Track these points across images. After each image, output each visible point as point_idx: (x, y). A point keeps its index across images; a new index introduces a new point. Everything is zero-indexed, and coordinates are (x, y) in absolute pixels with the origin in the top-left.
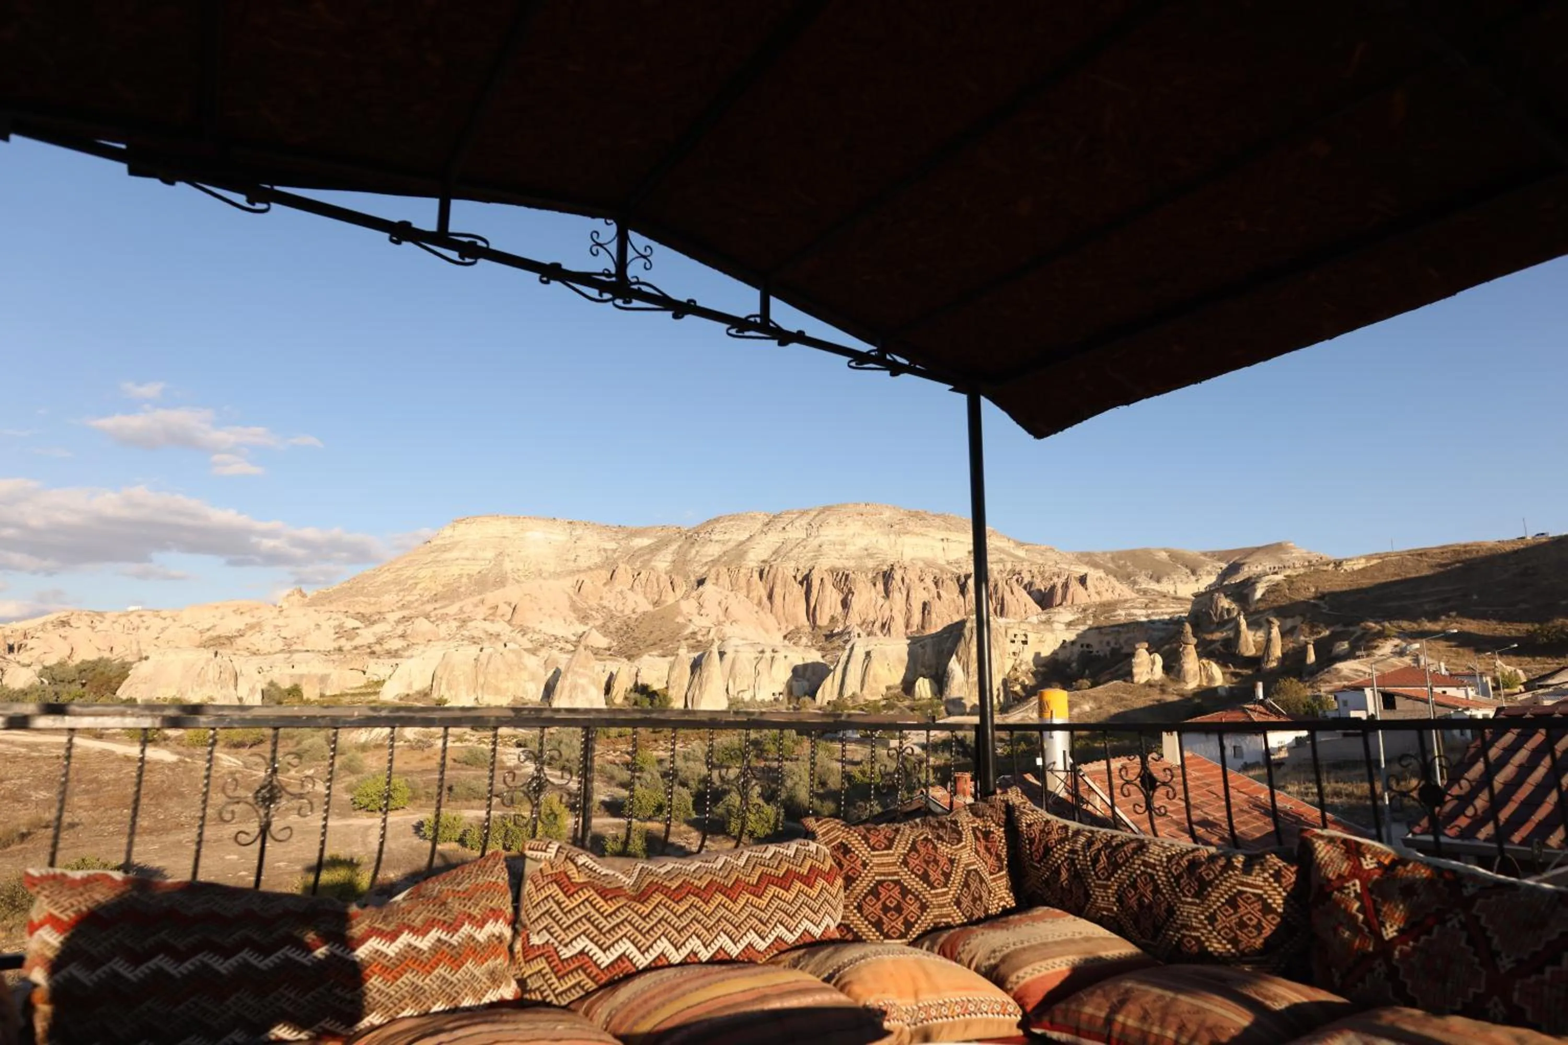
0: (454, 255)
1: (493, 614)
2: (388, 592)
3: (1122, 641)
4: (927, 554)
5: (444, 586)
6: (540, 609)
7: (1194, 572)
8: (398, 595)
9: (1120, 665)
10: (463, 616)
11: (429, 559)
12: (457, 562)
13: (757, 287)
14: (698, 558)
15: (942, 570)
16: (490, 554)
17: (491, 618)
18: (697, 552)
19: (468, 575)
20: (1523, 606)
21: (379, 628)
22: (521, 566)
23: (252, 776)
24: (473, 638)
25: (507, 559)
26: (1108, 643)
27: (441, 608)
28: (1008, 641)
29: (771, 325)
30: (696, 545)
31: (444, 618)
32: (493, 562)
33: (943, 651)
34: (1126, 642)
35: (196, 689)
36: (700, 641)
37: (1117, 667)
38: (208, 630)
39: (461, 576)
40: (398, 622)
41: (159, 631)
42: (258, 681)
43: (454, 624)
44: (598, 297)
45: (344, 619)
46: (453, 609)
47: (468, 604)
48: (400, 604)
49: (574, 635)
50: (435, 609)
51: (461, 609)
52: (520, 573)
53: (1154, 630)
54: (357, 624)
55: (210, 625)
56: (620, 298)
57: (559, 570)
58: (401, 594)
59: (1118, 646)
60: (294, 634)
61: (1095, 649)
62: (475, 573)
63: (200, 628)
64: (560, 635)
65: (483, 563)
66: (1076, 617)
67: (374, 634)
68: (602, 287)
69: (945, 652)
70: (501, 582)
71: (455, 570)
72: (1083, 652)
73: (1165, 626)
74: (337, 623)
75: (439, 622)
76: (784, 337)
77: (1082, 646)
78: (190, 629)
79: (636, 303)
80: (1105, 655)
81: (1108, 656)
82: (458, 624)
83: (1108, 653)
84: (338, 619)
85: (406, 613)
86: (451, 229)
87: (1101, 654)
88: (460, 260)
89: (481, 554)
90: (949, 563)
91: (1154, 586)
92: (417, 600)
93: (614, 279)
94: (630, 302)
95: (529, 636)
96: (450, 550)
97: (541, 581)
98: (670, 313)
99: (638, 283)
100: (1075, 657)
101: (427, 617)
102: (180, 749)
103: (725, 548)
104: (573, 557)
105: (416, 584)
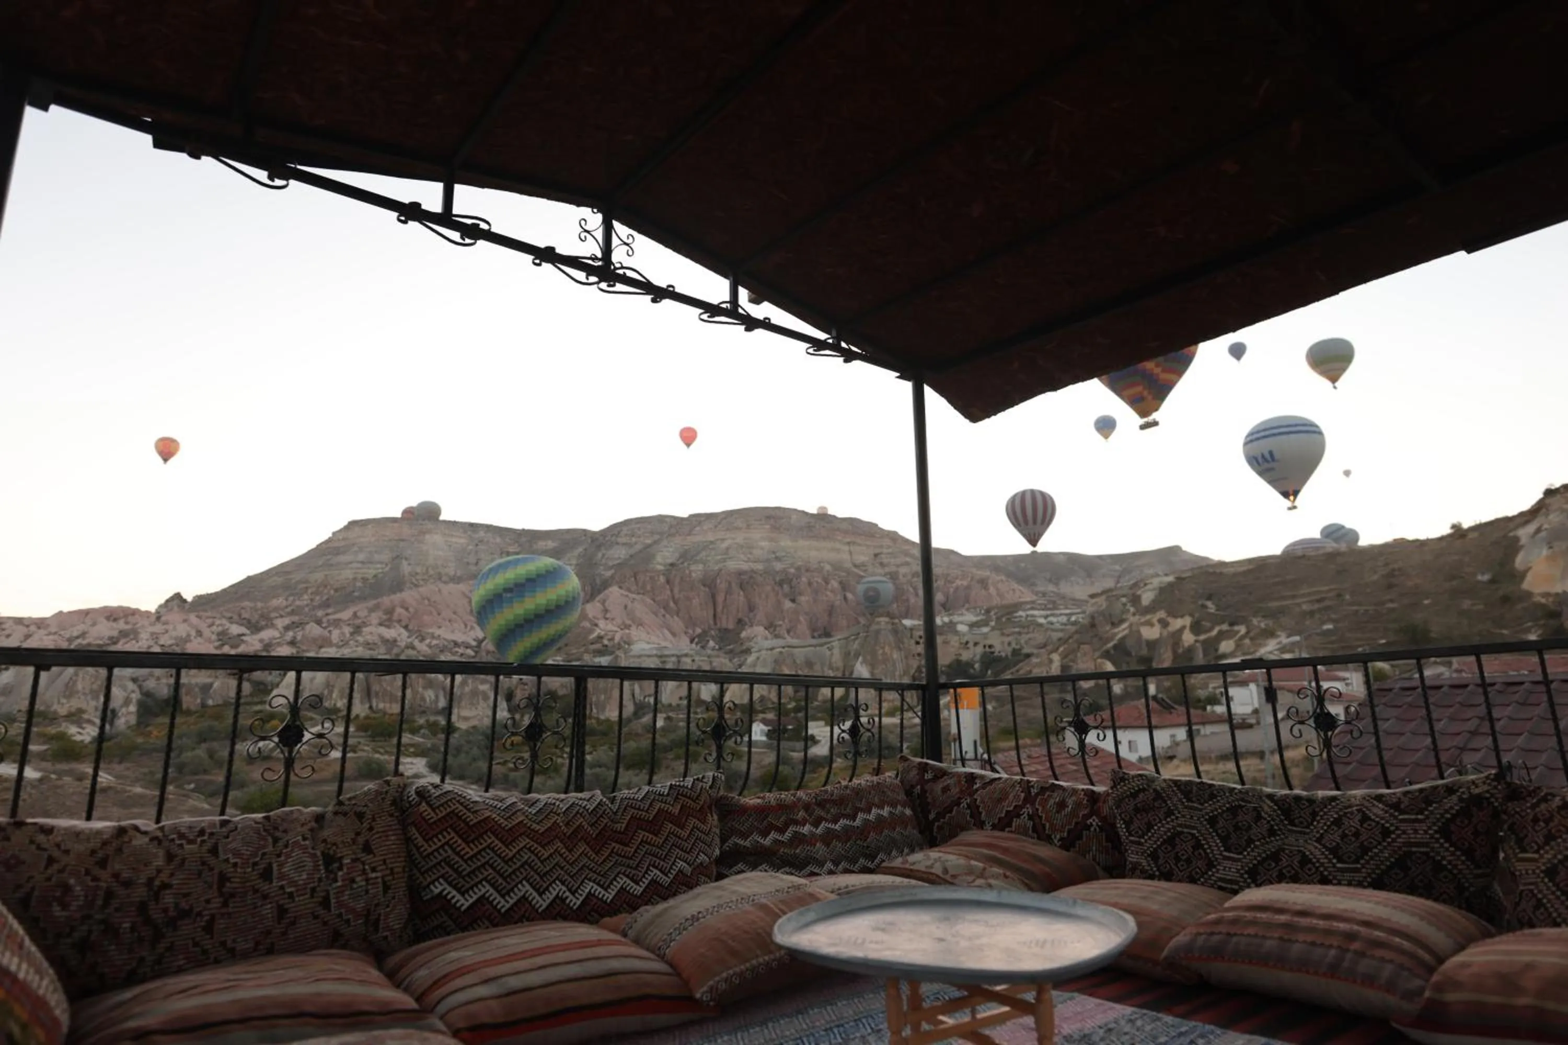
0: (455, 235)
1: (390, 620)
2: (276, 596)
3: (1022, 641)
4: (833, 556)
5: (336, 590)
6: (439, 614)
7: (1089, 576)
8: (287, 600)
9: (1021, 664)
10: (358, 622)
11: (320, 563)
12: (350, 566)
13: (725, 276)
14: (604, 561)
15: (849, 572)
16: (386, 556)
17: (387, 623)
18: (603, 555)
19: (363, 578)
20: (1391, 605)
21: (266, 634)
22: (419, 570)
23: (126, 792)
24: (368, 644)
25: (405, 563)
26: (1009, 644)
27: (335, 613)
28: (913, 642)
29: (740, 311)
30: (603, 548)
31: (337, 623)
32: (389, 566)
33: (849, 653)
34: (1026, 643)
35: (64, 701)
36: (606, 646)
37: (1017, 667)
38: (77, 637)
39: (355, 579)
40: (287, 628)
41: (22, 639)
42: (133, 691)
43: (347, 630)
44: (584, 280)
45: (228, 625)
46: (346, 615)
47: (361, 609)
48: (289, 609)
49: (474, 640)
50: (327, 614)
51: (355, 615)
52: (418, 577)
53: (1053, 630)
54: (243, 630)
55: (80, 633)
56: (605, 281)
57: (459, 574)
58: (291, 598)
59: (1018, 647)
60: (173, 642)
61: (998, 648)
62: (370, 577)
63: (68, 636)
64: (460, 641)
65: (379, 566)
66: (979, 618)
67: (261, 641)
68: (589, 270)
69: (852, 654)
70: (398, 586)
71: (348, 574)
72: (985, 653)
73: (1063, 627)
74: (220, 629)
75: (331, 628)
76: (751, 323)
77: (985, 646)
78: (56, 637)
79: (619, 287)
80: (1007, 656)
81: (1010, 657)
82: (351, 630)
83: (1009, 654)
84: (221, 625)
85: (296, 618)
86: (455, 211)
87: (1003, 654)
88: (461, 241)
89: (377, 557)
90: (855, 566)
91: (1051, 588)
92: (307, 605)
93: (600, 263)
94: (614, 286)
95: (428, 641)
96: (344, 553)
97: (441, 586)
98: (649, 297)
99: (622, 268)
100: (978, 657)
101: (319, 622)
102: (44, 764)
103: (632, 551)
104: (474, 561)
105: (307, 588)
